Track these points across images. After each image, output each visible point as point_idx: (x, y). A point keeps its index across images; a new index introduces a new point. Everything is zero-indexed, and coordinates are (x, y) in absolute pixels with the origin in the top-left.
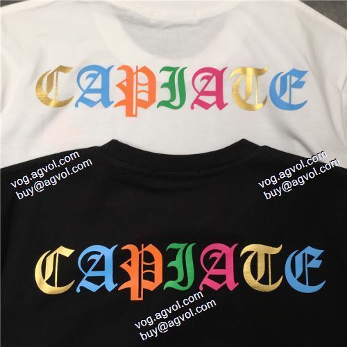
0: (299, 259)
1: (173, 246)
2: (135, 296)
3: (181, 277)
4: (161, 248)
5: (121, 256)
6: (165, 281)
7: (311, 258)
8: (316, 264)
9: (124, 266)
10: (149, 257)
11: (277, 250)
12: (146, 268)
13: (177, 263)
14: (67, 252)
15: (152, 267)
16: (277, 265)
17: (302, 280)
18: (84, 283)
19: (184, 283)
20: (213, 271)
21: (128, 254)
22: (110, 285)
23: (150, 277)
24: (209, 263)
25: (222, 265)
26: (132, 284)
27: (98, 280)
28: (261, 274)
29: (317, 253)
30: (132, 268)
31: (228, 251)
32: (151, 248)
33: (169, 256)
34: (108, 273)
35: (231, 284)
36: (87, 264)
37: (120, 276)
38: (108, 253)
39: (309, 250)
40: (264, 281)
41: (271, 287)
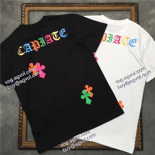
0: (61, 31)
1: (39, 39)
2: (36, 50)
3: (43, 44)
4: (37, 40)
5: (31, 44)
6: (41, 46)
7: (63, 30)
8: (65, 31)
9: (32, 46)
10: (36, 43)
11: (57, 32)
12: (36, 45)
13: (41, 42)
14: (21, 47)
15: (37, 44)
16: (58, 34)
17: (63, 35)
18: (27, 51)
19: (44, 45)
20: (48, 40)
21: (32, 44)
22: (31, 50)
23: (38, 46)
24: (47, 39)
25: (49, 39)
26: (35, 48)
27: (29, 50)
28: (56, 37)
29: (64, 29)
30: (34, 46)
31: (49, 36)
32: (35, 41)
33: (39, 41)
34: (30, 48)
35: (52, 41)
36: (26, 48)
37: (32, 48)
38: (28, 44)
39: (63, 29)
40: (57, 38)
41: (59, 39)
